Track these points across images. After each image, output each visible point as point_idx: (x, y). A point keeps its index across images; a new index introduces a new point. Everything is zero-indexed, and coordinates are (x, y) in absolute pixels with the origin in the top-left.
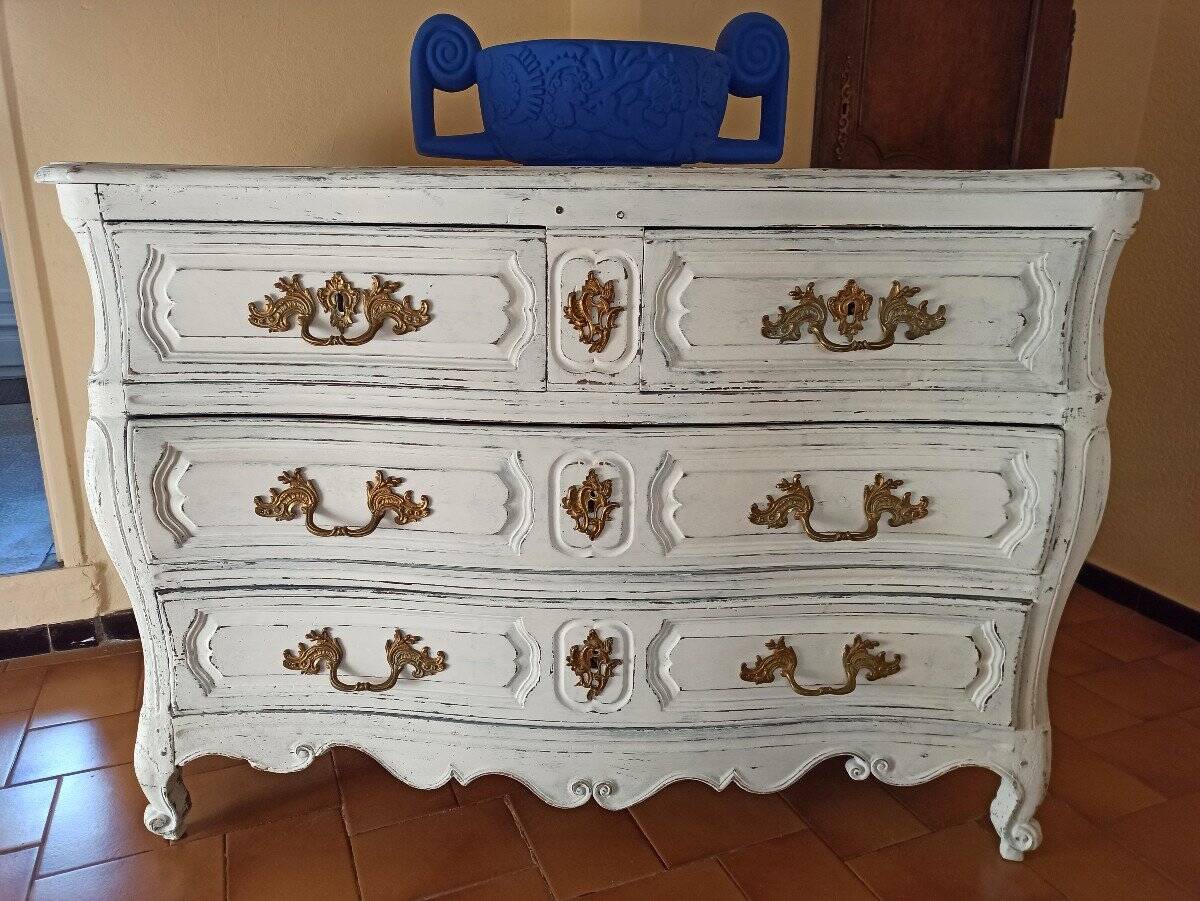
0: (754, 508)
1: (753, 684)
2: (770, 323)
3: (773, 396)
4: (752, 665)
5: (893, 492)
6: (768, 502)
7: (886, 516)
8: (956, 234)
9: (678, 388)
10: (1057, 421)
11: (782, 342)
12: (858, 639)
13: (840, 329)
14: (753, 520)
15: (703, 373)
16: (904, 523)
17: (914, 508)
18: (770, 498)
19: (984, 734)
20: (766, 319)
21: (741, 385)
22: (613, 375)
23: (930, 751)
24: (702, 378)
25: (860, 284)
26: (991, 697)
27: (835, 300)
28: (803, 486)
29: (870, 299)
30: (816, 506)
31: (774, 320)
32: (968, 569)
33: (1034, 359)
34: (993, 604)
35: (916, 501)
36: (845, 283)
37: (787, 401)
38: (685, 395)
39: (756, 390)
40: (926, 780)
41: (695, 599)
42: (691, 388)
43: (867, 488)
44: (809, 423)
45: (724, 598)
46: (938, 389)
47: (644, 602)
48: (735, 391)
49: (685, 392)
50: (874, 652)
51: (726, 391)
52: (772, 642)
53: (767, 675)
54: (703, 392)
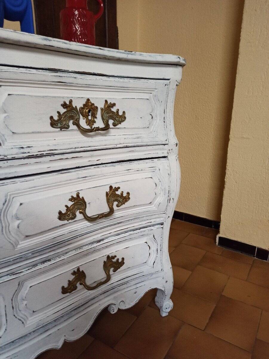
0: (60, 213)
1: (68, 294)
2: (54, 120)
3: (61, 157)
4: (66, 286)
5: (117, 193)
6: (66, 208)
7: (116, 203)
8: (126, 80)
9: (10, 157)
10: (166, 155)
11: (61, 130)
12: (108, 257)
13: (86, 123)
14: (60, 218)
15: (22, 148)
16: (122, 204)
17: (125, 198)
18: (66, 206)
19: (154, 276)
20: (51, 118)
21: (44, 153)
23: (137, 290)
24: (22, 150)
25: (92, 101)
26: (155, 262)
27: (82, 109)
28: (81, 197)
29: (97, 108)
30: (87, 205)
31: (56, 118)
32: (143, 217)
33: (157, 132)
34: (152, 228)
35: (125, 195)
36: (85, 100)
37: (67, 158)
38: (14, 160)
39: (54, 155)
40: (137, 301)
41: (36, 265)
42: (16, 156)
43: (107, 193)
44: (79, 167)
45: (49, 260)
46: (127, 147)
47: (6, 277)
48: (41, 156)
49: (13, 159)
50: (114, 260)
51: (37, 157)
52: (74, 271)
53: (74, 287)
54: (24, 158)
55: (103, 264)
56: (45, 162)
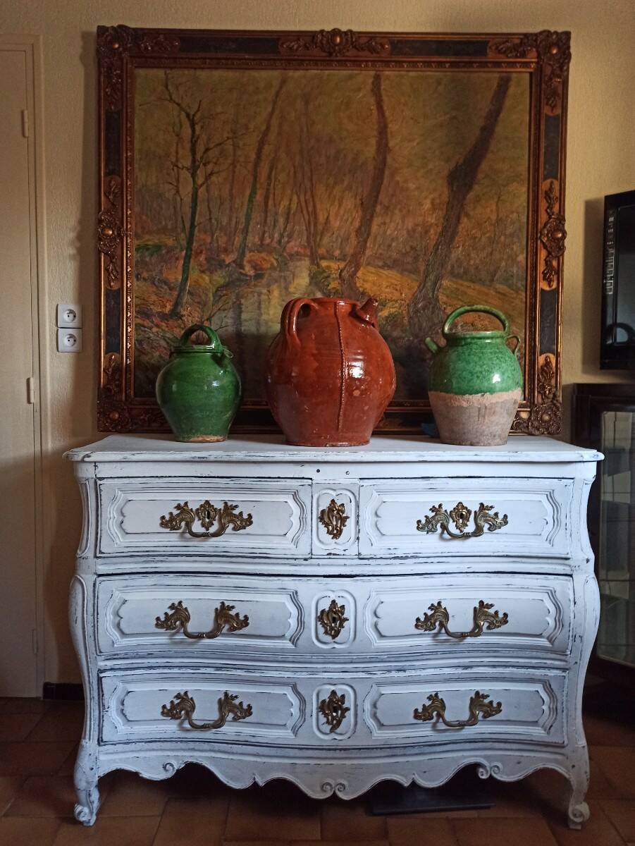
0: (418, 620)
1: (421, 721)
2: (421, 524)
3: (426, 560)
4: (420, 710)
6: (425, 616)
7: (485, 624)
9: (378, 557)
11: (428, 533)
12: (477, 693)
13: (456, 526)
14: (417, 626)
15: (390, 549)
17: (500, 619)
18: (426, 614)
20: (419, 522)
21: (409, 555)
22: (345, 550)
23: (522, 759)
24: (389, 552)
25: (465, 504)
26: (552, 726)
27: (452, 512)
28: (443, 607)
29: (469, 512)
30: (450, 619)
31: (423, 522)
33: (553, 541)
35: (501, 615)
36: (457, 503)
37: (432, 562)
38: (381, 560)
39: (417, 557)
40: (521, 777)
41: (389, 671)
42: (383, 556)
43: (475, 608)
44: (445, 573)
45: (405, 671)
46: (507, 556)
47: (361, 673)
48: (407, 558)
49: (381, 558)
50: (486, 701)
51: (401, 558)
52: (431, 695)
53: (429, 716)
54: (390, 559)
55: (468, 702)
56: (409, 564)
